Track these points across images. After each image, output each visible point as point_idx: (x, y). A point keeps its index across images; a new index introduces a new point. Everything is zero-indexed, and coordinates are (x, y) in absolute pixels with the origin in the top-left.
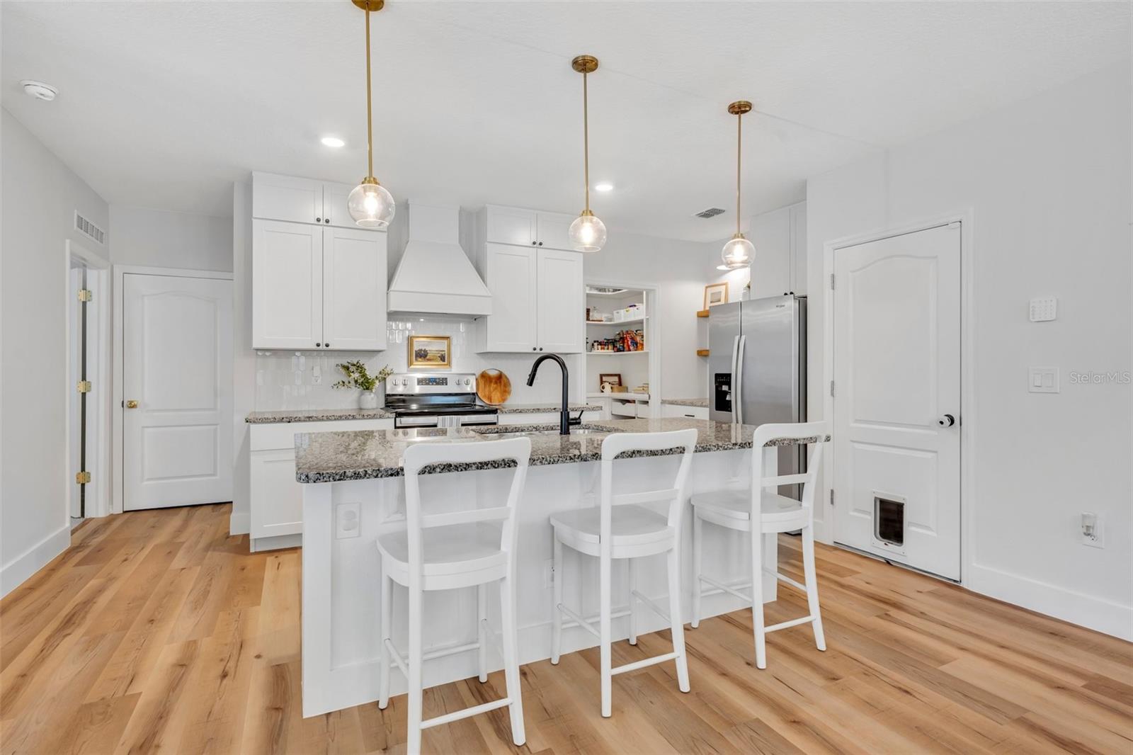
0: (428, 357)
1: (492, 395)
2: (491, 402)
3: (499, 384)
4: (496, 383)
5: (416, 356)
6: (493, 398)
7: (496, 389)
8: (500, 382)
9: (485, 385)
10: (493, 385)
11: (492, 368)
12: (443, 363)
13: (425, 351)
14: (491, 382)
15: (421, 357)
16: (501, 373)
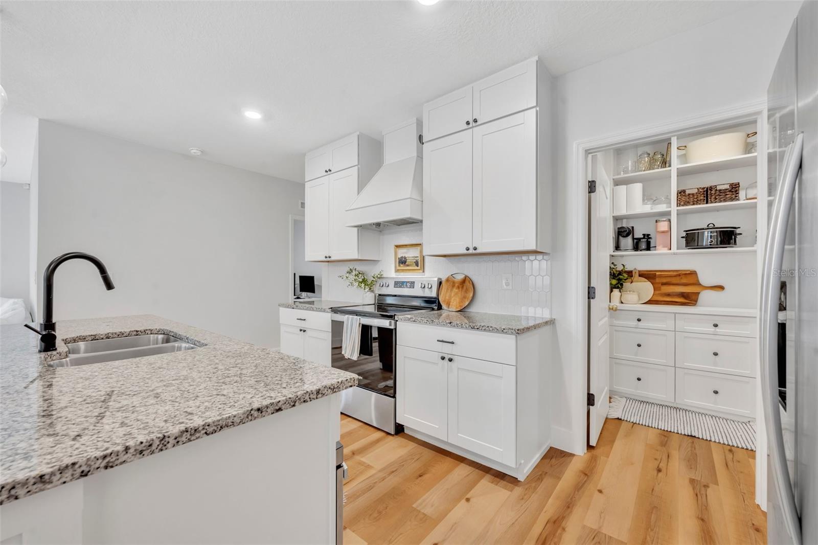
0: (407, 263)
1: (452, 301)
2: (449, 307)
3: (460, 289)
4: (458, 287)
5: (399, 262)
6: (451, 304)
7: (456, 294)
8: (463, 287)
9: (447, 289)
10: (455, 290)
11: (459, 270)
12: (416, 268)
13: (405, 258)
14: (453, 286)
15: (402, 263)
16: (466, 277)
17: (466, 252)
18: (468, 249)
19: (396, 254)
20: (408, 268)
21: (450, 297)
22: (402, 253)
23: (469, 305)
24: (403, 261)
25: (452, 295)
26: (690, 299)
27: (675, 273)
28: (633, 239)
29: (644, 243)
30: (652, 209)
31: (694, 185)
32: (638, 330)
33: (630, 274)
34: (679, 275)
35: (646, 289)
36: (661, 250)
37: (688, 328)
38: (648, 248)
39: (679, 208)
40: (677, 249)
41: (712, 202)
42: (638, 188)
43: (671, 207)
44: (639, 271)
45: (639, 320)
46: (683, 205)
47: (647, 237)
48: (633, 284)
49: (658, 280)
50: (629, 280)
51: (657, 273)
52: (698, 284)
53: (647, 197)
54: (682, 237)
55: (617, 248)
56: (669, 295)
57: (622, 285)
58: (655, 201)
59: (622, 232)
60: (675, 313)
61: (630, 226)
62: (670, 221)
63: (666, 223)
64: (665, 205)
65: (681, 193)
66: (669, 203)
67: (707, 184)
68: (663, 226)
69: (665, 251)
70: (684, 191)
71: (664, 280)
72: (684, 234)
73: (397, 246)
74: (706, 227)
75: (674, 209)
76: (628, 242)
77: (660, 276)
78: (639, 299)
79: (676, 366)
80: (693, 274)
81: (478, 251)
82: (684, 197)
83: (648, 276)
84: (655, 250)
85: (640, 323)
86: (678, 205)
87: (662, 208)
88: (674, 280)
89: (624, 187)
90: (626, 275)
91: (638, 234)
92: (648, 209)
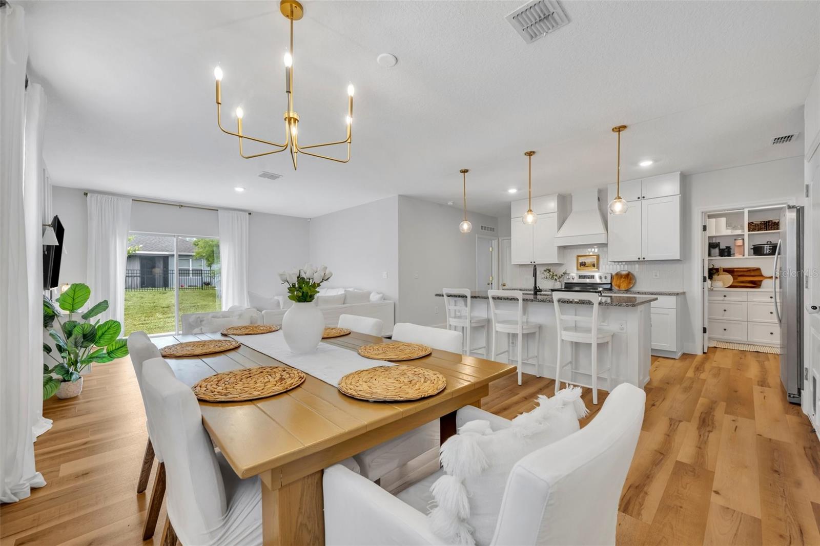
0: (586, 265)
5: (580, 265)
8: (627, 278)
9: (617, 279)
10: (623, 279)
12: (594, 268)
13: (585, 262)
14: (621, 277)
15: (582, 265)
16: (629, 272)
17: (638, 260)
18: (639, 259)
19: (578, 260)
20: (587, 268)
21: (620, 283)
22: (581, 260)
23: (633, 286)
24: (583, 264)
25: (621, 281)
26: (756, 285)
27: (746, 270)
28: (720, 249)
29: (726, 252)
30: (732, 233)
31: (758, 219)
32: (724, 302)
33: (717, 270)
34: (749, 271)
35: (729, 279)
36: (737, 256)
37: (755, 299)
38: (729, 255)
39: (749, 233)
40: (749, 256)
41: (769, 230)
42: (723, 221)
43: (744, 232)
44: (723, 269)
45: (725, 296)
46: (752, 231)
47: (728, 248)
48: (720, 276)
49: (735, 274)
50: (717, 274)
51: (735, 270)
52: (762, 276)
53: (728, 225)
54: (751, 249)
55: (710, 255)
56: (743, 282)
57: (712, 277)
58: (735, 228)
59: (712, 246)
60: (747, 292)
61: (717, 241)
62: (743, 239)
63: (741, 241)
64: (740, 231)
65: (750, 224)
66: (743, 228)
67: (766, 219)
68: (739, 242)
69: (741, 257)
70: (752, 223)
71: (740, 274)
72: (753, 247)
73: (578, 256)
74: (765, 243)
75: (746, 233)
76: (716, 251)
77: (737, 271)
78: (724, 285)
79: (749, 320)
80: (758, 270)
81: (645, 260)
82: (752, 227)
83: (730, 271)
84: (734, 256)
85: (725, 298)
86: (749, 230)
87: (739, 232)
88: (745, 273)
89: (714, 220)
90: (715, 271)
91: (723, 246)
92: (729, 232)
